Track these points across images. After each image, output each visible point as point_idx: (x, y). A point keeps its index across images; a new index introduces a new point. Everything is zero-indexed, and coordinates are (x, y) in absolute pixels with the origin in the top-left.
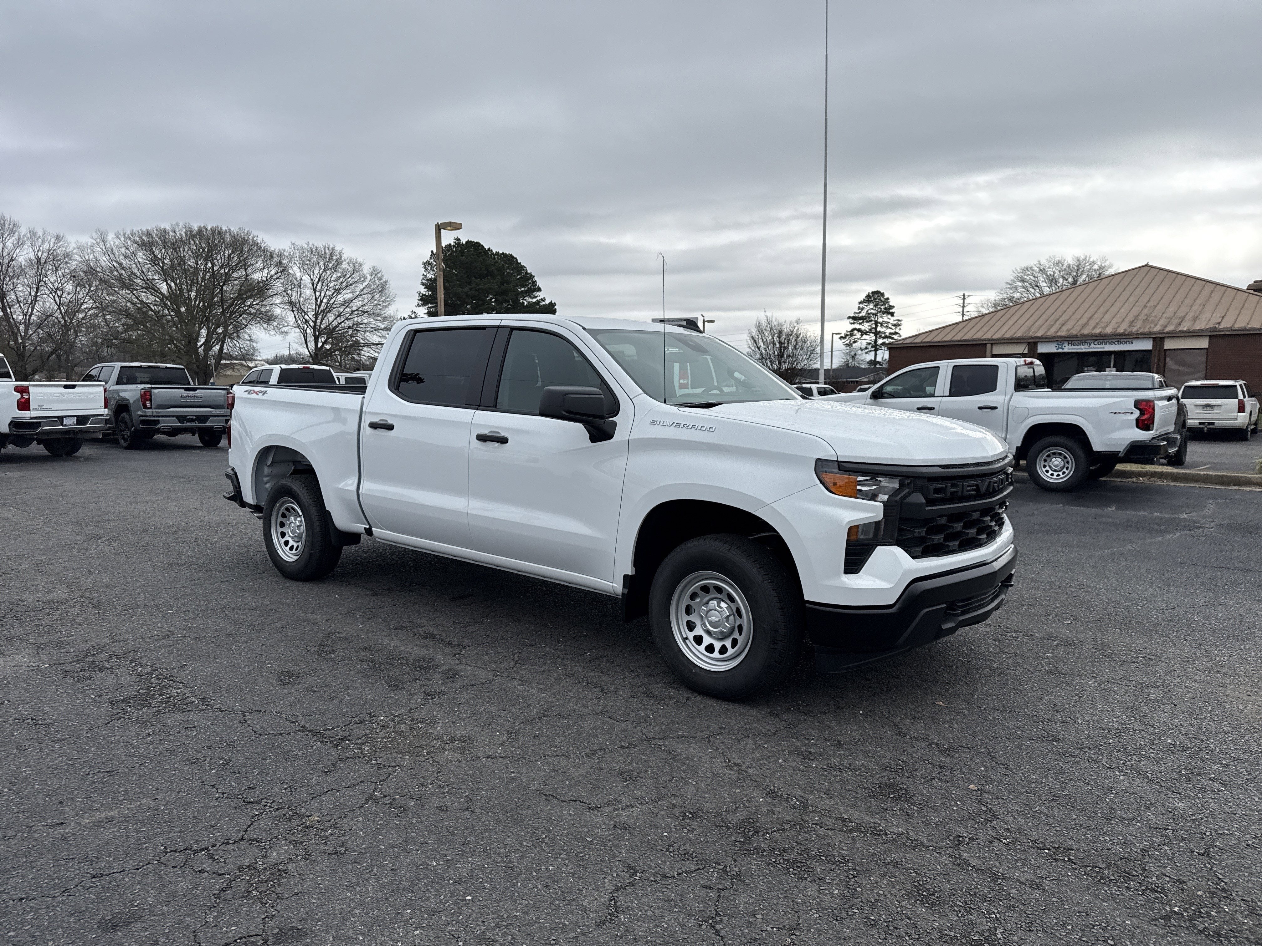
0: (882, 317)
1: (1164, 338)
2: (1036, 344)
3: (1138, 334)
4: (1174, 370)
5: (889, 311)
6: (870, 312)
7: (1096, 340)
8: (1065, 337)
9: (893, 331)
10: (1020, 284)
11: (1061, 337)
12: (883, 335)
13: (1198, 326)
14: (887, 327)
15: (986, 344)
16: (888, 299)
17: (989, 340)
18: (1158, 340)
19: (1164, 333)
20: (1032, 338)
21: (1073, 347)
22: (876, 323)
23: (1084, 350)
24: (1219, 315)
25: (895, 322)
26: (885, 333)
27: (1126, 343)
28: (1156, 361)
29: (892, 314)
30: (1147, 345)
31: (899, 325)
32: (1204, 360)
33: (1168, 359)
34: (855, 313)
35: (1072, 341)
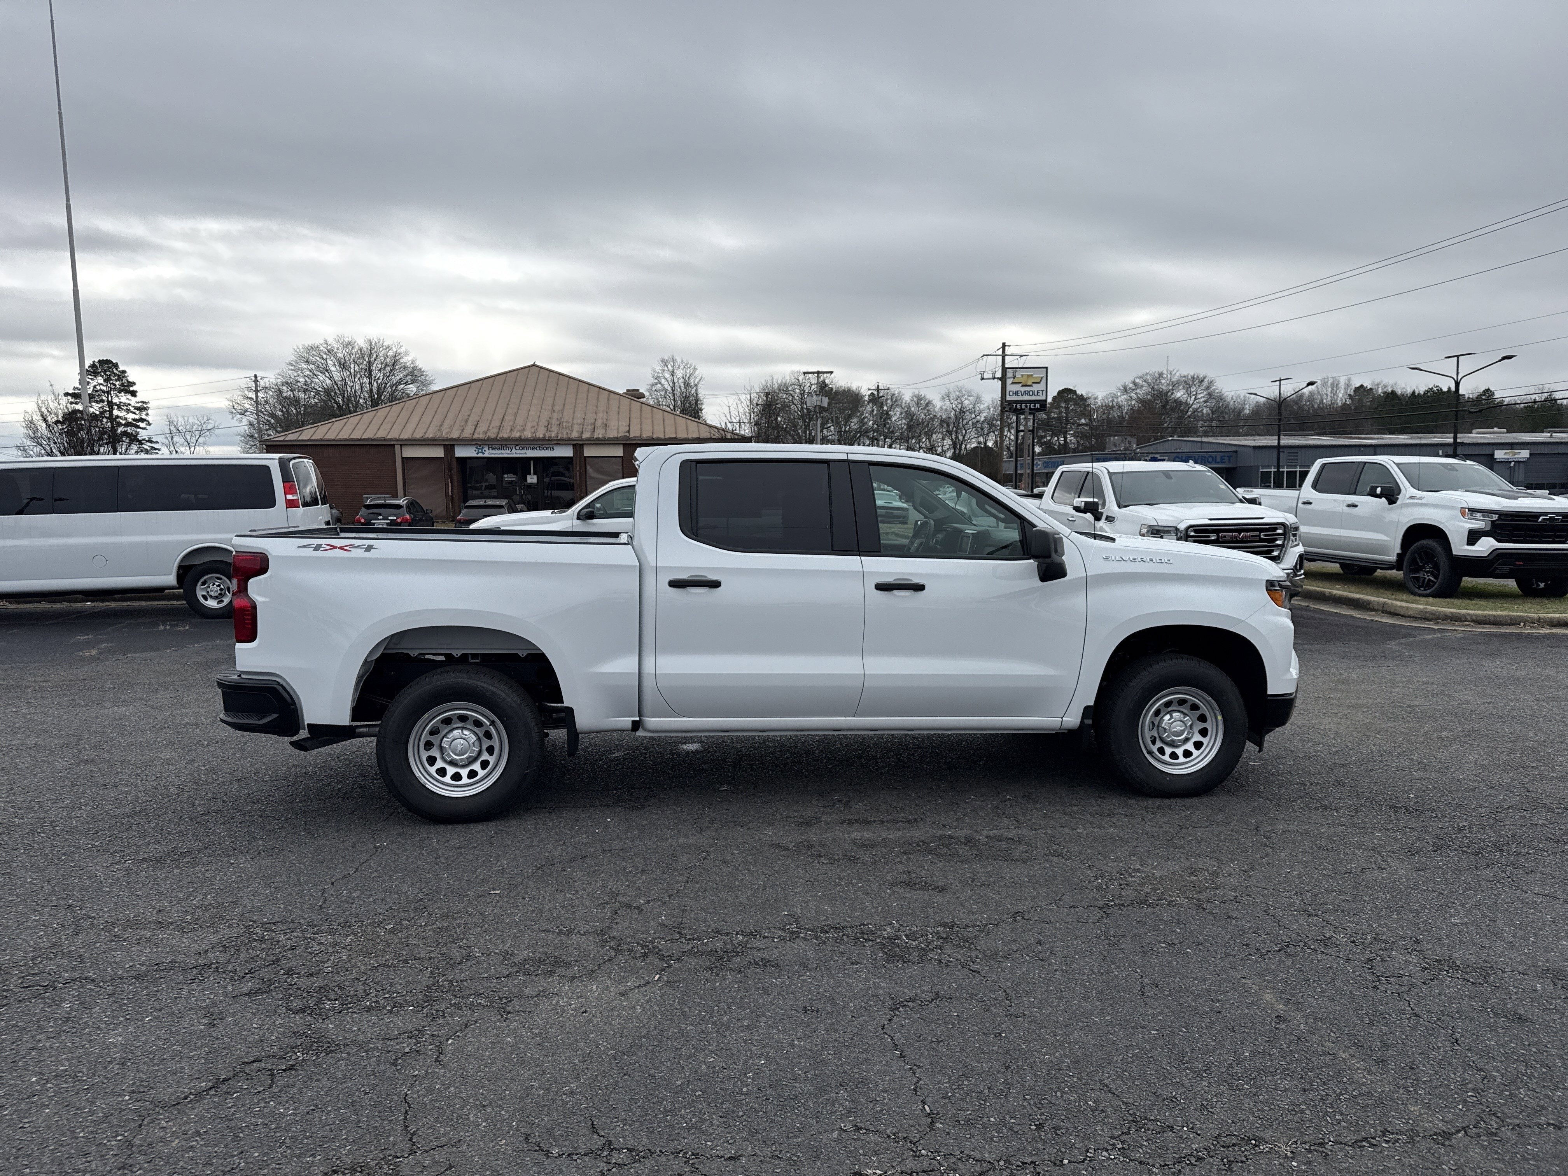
0: (117, 396)
1: (583, 445)
2: (453, 446)
3: (558, 440)
4: (594, 478)
5: (128, 388)
6: (98, 388)
7: (517, 445)
8: (484, 440)
9: (137, 417)
10: (304, 366)
11: (479, 440)
12: (123, 422)
13: (612, 434)
14: (128, 411)
15: (394, 445)
16: (124, 372)
17: (398, 440)
18: (578, 447)
19: (582, 440)
20: (447, 440)
21: (494, 451)
22: (111, 404)
23: (506, 456)
24: (624, 424)
25: (139, 405)
26: (126, 419)
27: (547, 449)
28: (578, 468)
29: (134, 394)
30: (566, 452)
31: (145, 409)
32: (620, 468)
33: (588, 467)
34: (75, 388)
35: (492, 445)
